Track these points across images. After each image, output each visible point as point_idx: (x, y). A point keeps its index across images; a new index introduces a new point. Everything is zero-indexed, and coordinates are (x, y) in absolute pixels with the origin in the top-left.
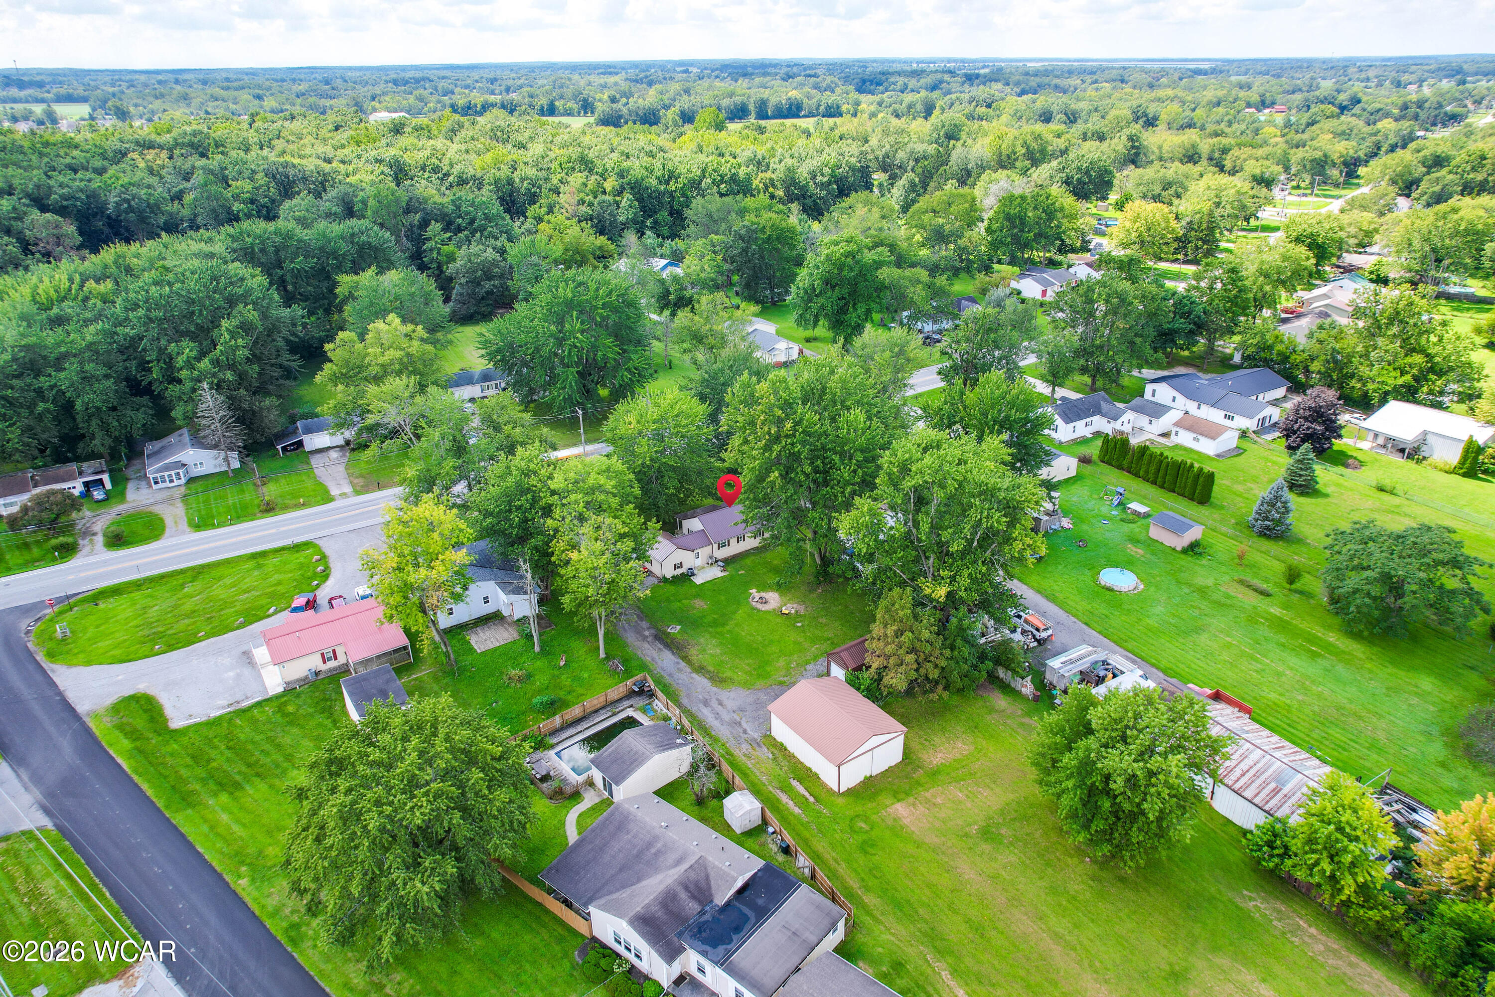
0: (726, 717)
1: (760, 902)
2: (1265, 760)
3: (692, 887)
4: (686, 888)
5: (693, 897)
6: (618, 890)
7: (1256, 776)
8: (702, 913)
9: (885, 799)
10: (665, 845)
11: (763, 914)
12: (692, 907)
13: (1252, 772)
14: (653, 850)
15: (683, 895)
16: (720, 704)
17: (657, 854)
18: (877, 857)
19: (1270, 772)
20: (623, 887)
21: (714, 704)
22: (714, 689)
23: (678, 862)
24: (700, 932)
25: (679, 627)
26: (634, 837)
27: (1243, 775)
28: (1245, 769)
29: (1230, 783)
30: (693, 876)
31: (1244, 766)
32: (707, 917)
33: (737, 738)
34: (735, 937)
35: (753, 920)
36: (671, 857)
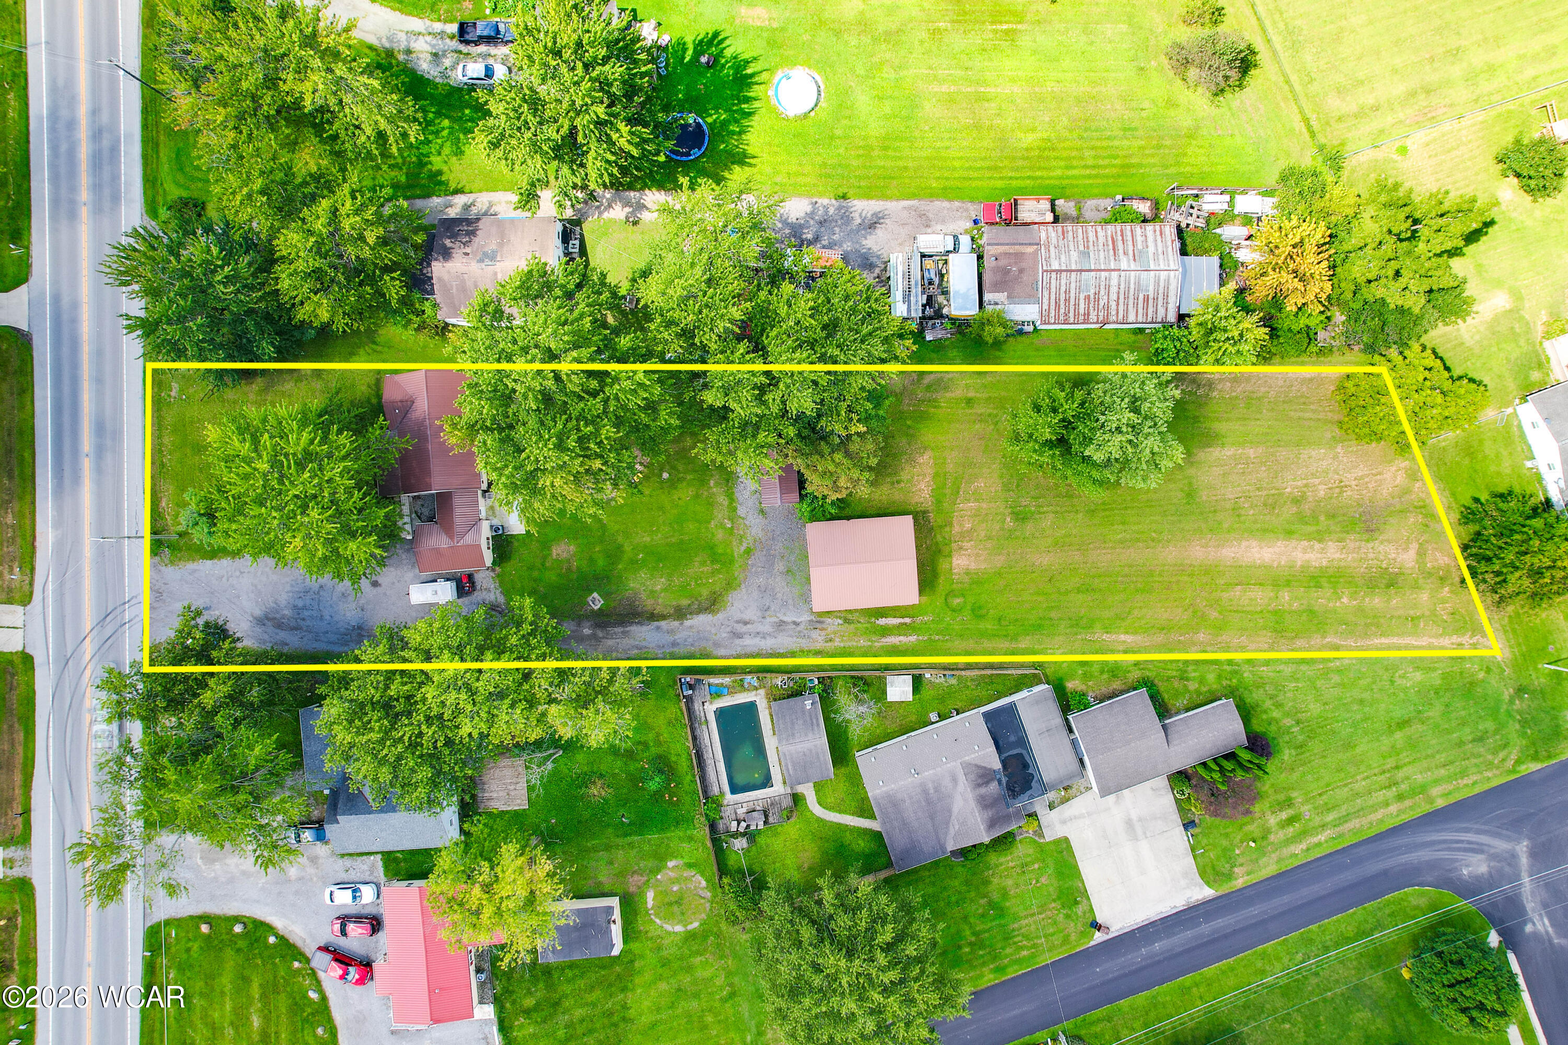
0: (767, 628)
1: (1013, 739)
2: (1122, 279)
3: (980, 781)
4: (979, 785)
5: (987, 783)
6: (947, 828)
7: (1126, 298)
8: (1000, 782)
9: (943, 565)
10: (933, 782)
11: (1023, 742)
12: (993, 787)
13: (1122, 297)
14: (932, 791)
15: (983, 790)
16: (746, 623)
17: (937, 790)
18: (992, 612)
19: (1132, 286)
20: (947, 823)
21: (741, 628)
22: (720, 616)
23: (954, 780)
24: (1013, 791)
25: (595, 595)
26: (911, 798)
27: (1118, 305)
28: (1115, 298)
29: (1114, 318)
30: (972, 777)
31: (1114, 297)
32: (1004, 780)
33: (800, 635)
34: (1030, 771)
35: (1024, 752)
36: (947, 782)
